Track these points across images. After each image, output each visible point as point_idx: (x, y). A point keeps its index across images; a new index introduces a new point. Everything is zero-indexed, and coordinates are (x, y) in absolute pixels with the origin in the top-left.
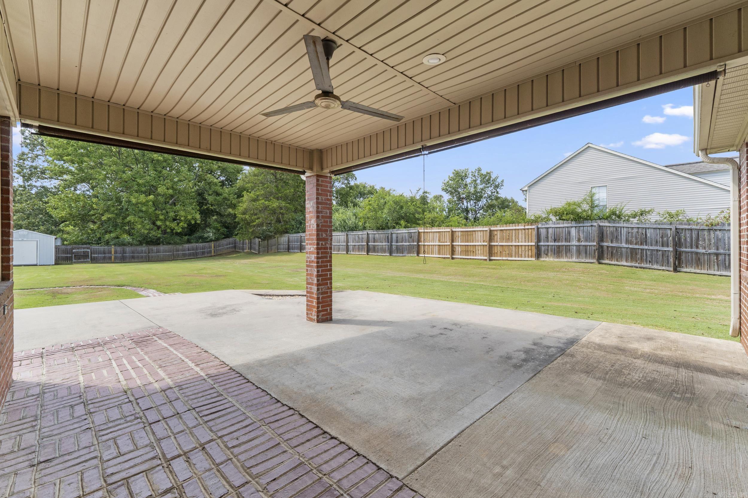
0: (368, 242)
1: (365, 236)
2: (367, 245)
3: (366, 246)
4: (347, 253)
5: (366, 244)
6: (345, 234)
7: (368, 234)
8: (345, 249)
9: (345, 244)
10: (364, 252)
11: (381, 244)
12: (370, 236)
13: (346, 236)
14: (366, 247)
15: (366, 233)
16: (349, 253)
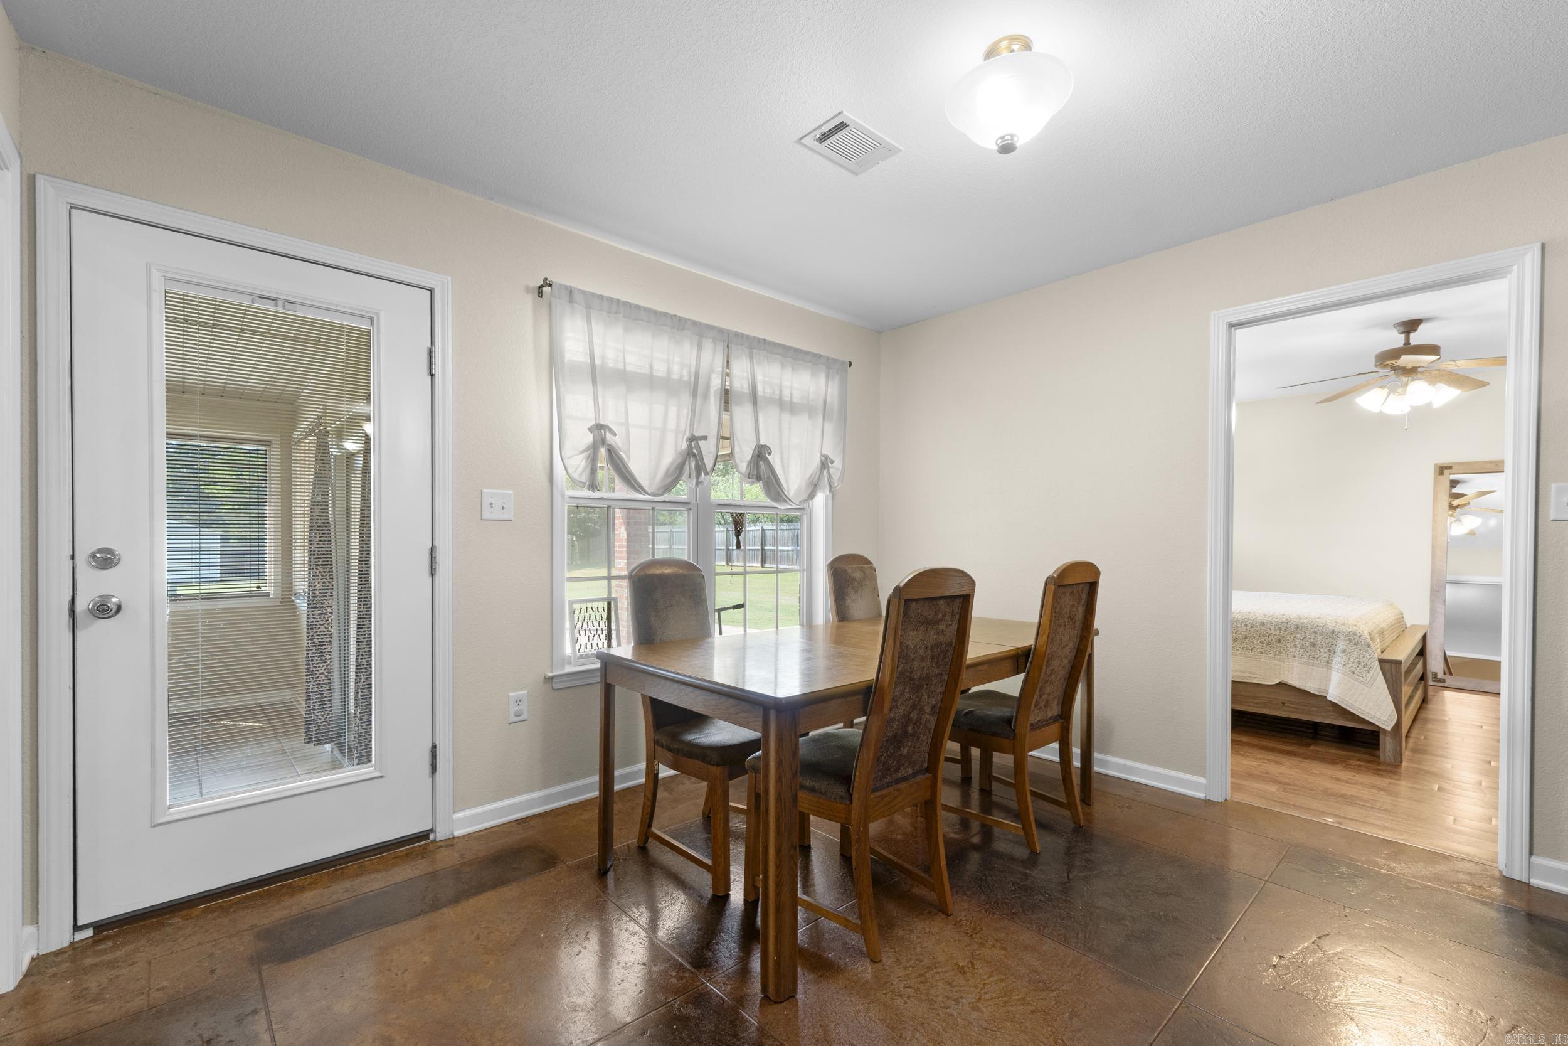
0: (763, 544)
1: (759, 534)
2: (763, 549)
3: (760, 552)
4: (728, 564)
5: (759, 548)
6: (725, 529)
7: (763, 530)
8: (725, 557)
9: (724, 547)
10: (757, 563)
11: (785, 548)
12: (768, 533)
13: (725, 533)
14: (760, 554)
15: (760, 529)
16: (730, 564)
